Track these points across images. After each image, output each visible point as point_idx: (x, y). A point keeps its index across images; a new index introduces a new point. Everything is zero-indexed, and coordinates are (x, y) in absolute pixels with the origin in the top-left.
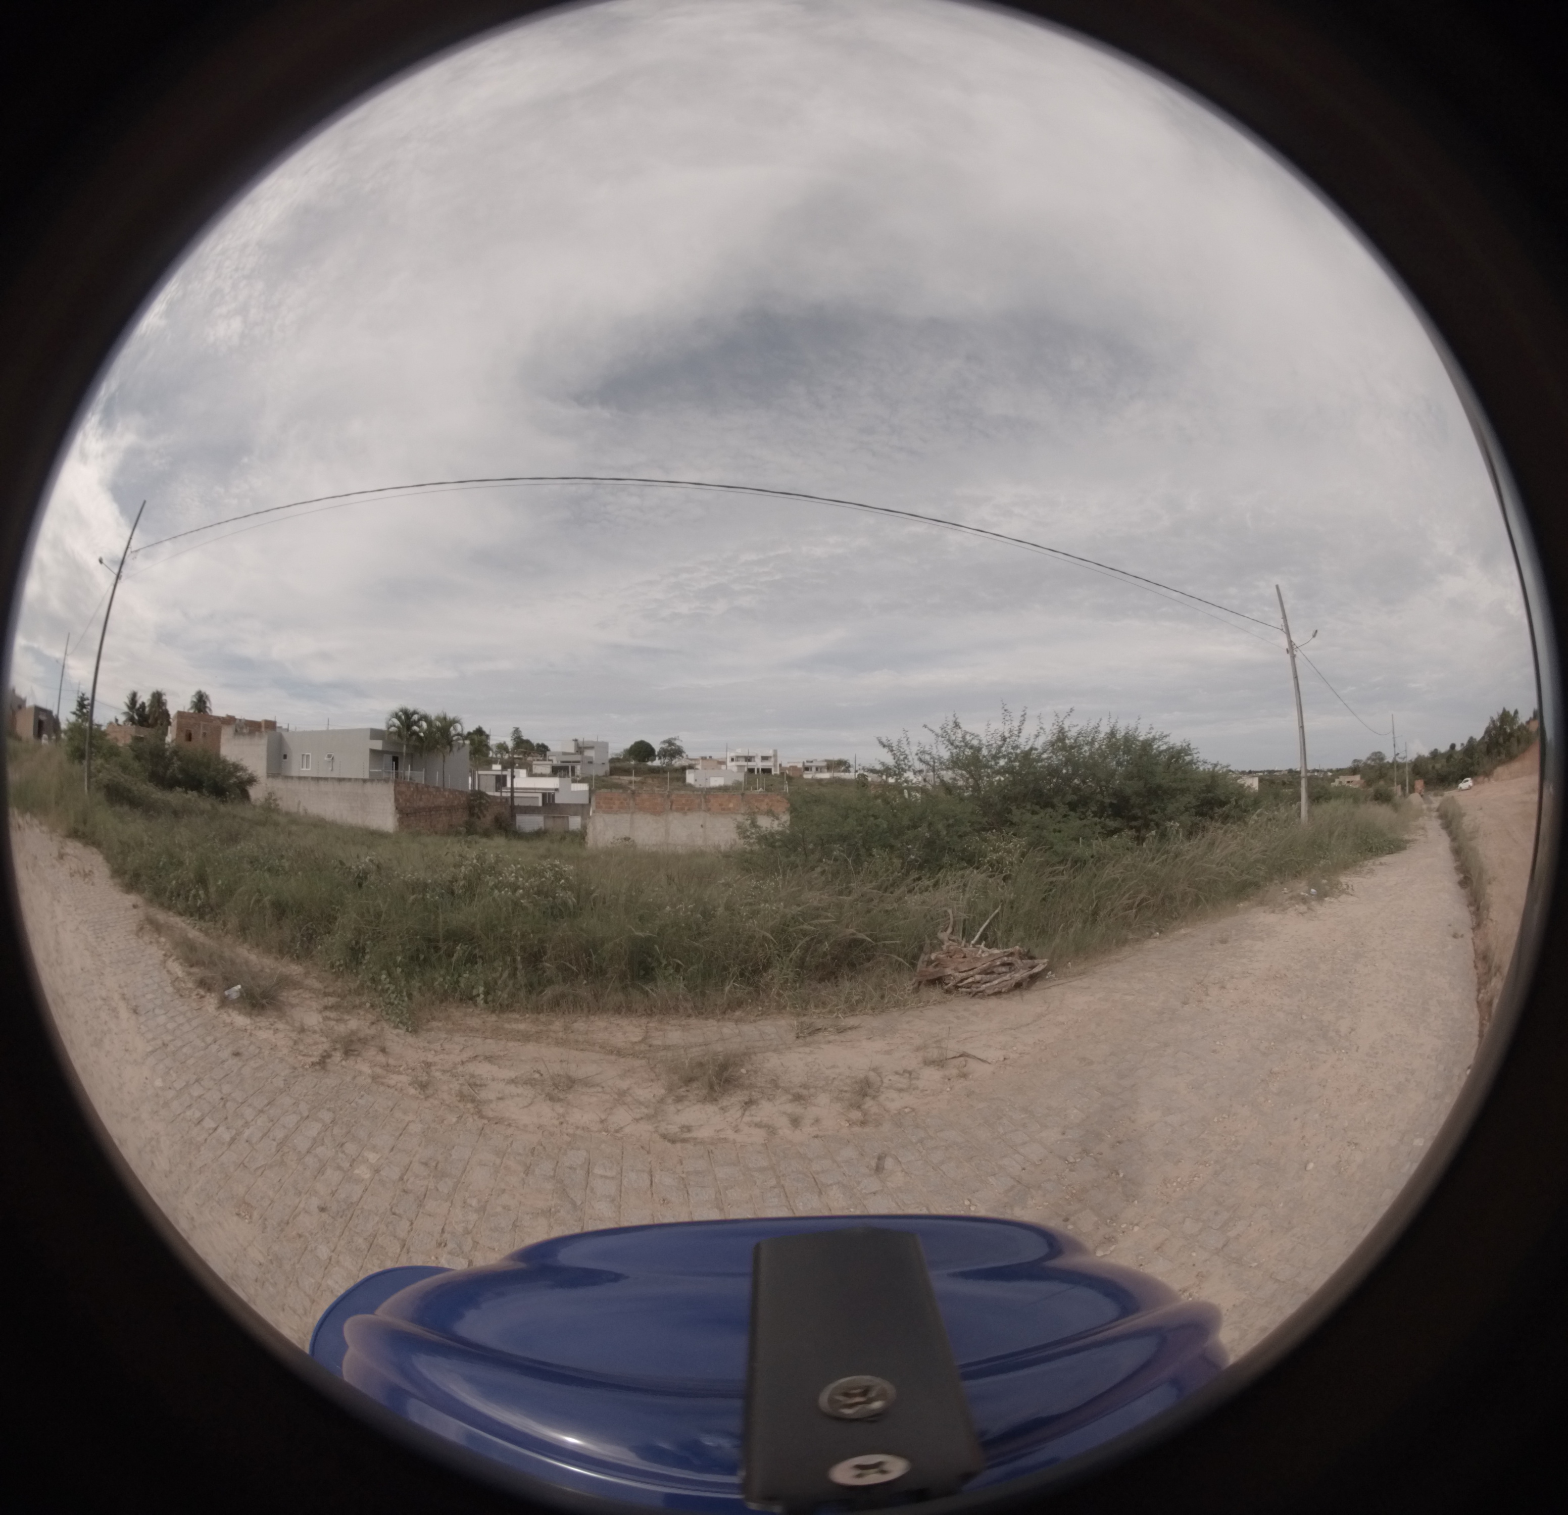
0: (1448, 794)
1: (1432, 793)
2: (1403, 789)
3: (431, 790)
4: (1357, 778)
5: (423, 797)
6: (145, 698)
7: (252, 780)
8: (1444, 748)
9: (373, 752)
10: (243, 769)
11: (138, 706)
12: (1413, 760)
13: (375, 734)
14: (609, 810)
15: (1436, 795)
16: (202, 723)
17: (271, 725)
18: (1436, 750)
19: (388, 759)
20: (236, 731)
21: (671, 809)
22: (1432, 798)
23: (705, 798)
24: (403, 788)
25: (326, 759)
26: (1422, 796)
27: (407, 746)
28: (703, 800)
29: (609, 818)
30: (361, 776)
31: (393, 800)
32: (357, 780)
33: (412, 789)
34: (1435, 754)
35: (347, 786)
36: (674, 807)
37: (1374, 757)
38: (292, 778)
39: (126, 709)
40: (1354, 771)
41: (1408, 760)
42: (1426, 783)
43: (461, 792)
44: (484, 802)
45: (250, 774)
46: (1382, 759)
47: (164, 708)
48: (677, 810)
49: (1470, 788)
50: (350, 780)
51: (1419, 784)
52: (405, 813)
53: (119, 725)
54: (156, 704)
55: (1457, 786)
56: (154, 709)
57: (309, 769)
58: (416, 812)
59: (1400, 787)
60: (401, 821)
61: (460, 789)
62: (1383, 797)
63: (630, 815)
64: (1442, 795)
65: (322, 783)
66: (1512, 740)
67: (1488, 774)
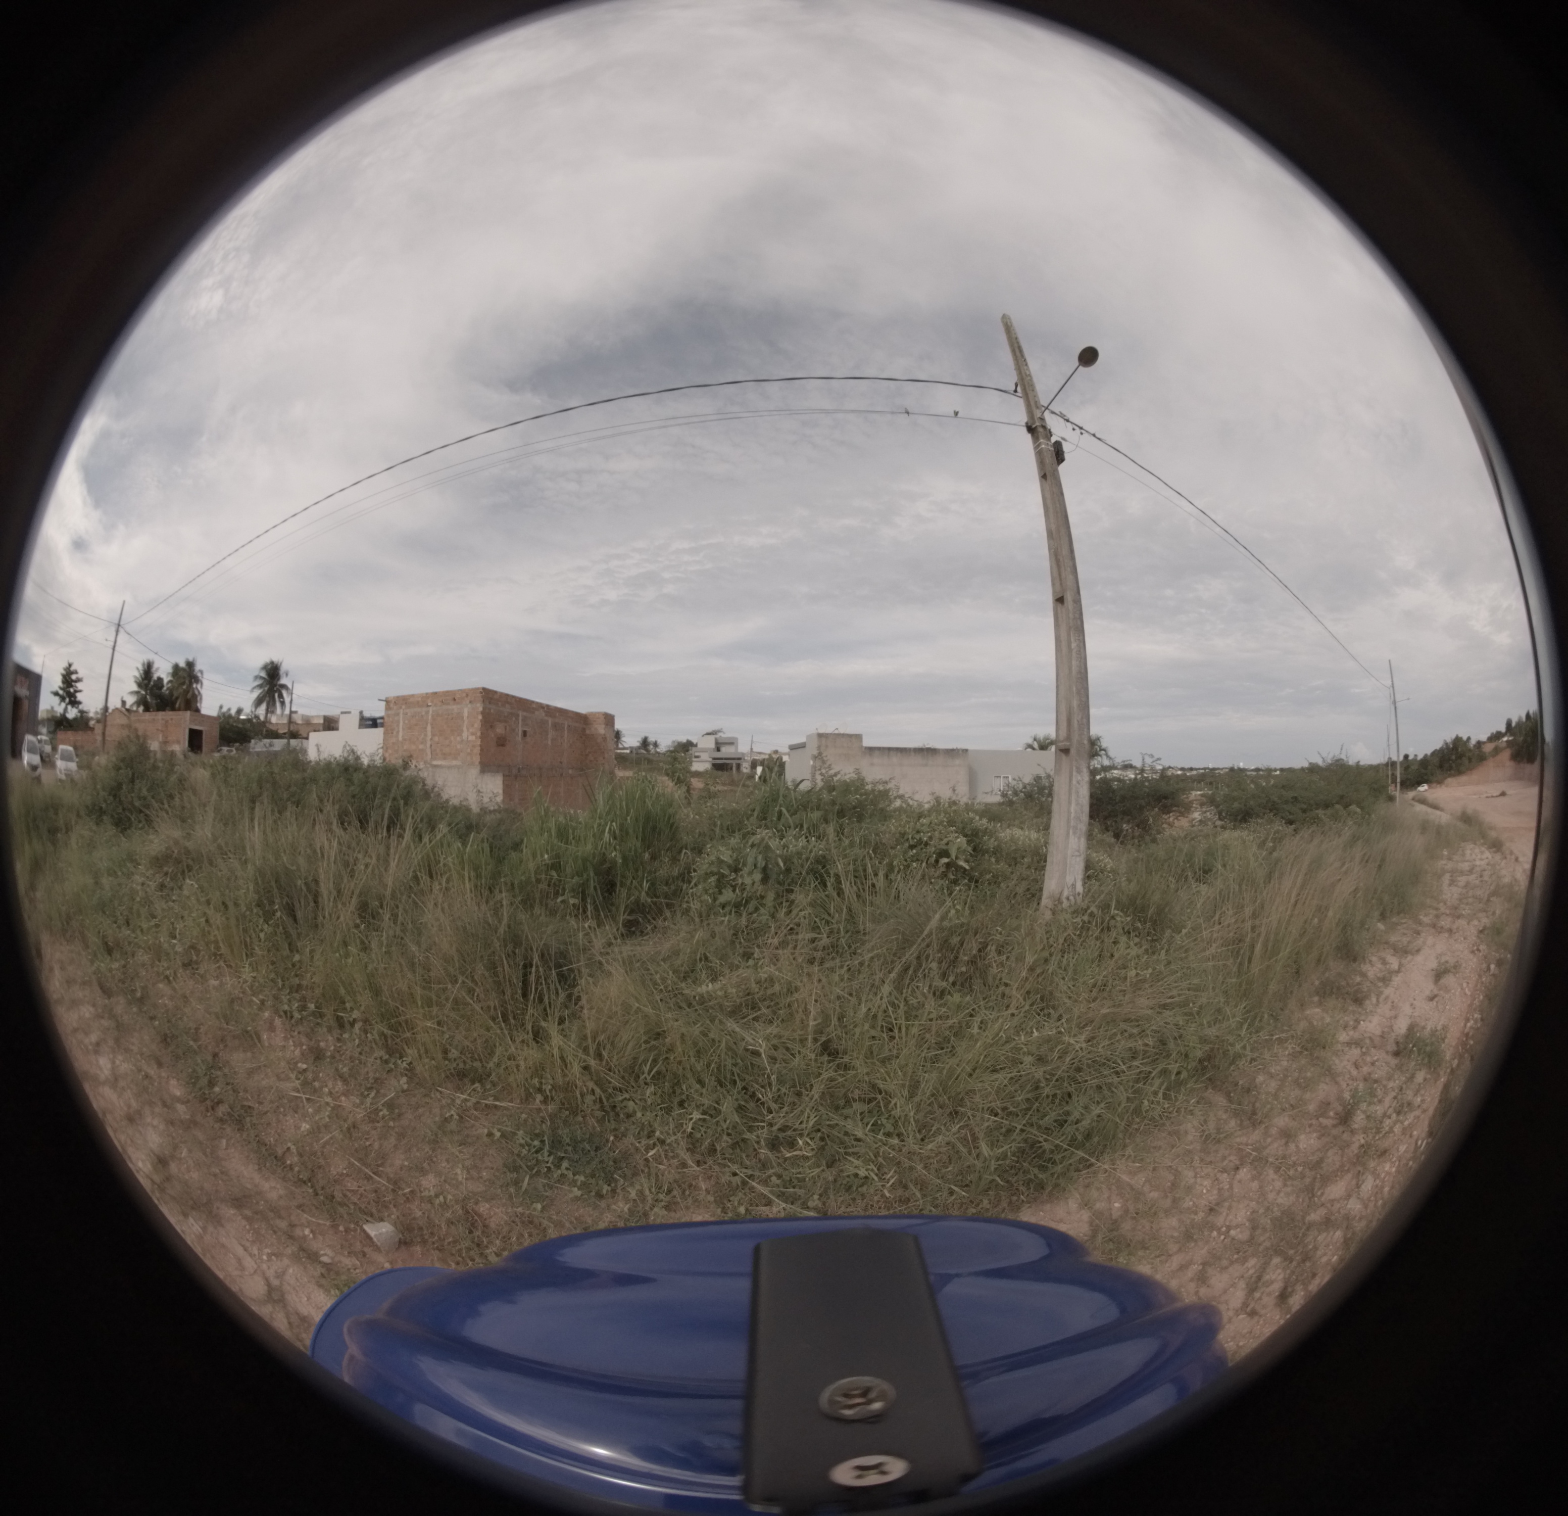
8: (1398, 758)
39: (135, 688)
49: (1427, 790)
66: (1464, 758)
67: (1440, 782)
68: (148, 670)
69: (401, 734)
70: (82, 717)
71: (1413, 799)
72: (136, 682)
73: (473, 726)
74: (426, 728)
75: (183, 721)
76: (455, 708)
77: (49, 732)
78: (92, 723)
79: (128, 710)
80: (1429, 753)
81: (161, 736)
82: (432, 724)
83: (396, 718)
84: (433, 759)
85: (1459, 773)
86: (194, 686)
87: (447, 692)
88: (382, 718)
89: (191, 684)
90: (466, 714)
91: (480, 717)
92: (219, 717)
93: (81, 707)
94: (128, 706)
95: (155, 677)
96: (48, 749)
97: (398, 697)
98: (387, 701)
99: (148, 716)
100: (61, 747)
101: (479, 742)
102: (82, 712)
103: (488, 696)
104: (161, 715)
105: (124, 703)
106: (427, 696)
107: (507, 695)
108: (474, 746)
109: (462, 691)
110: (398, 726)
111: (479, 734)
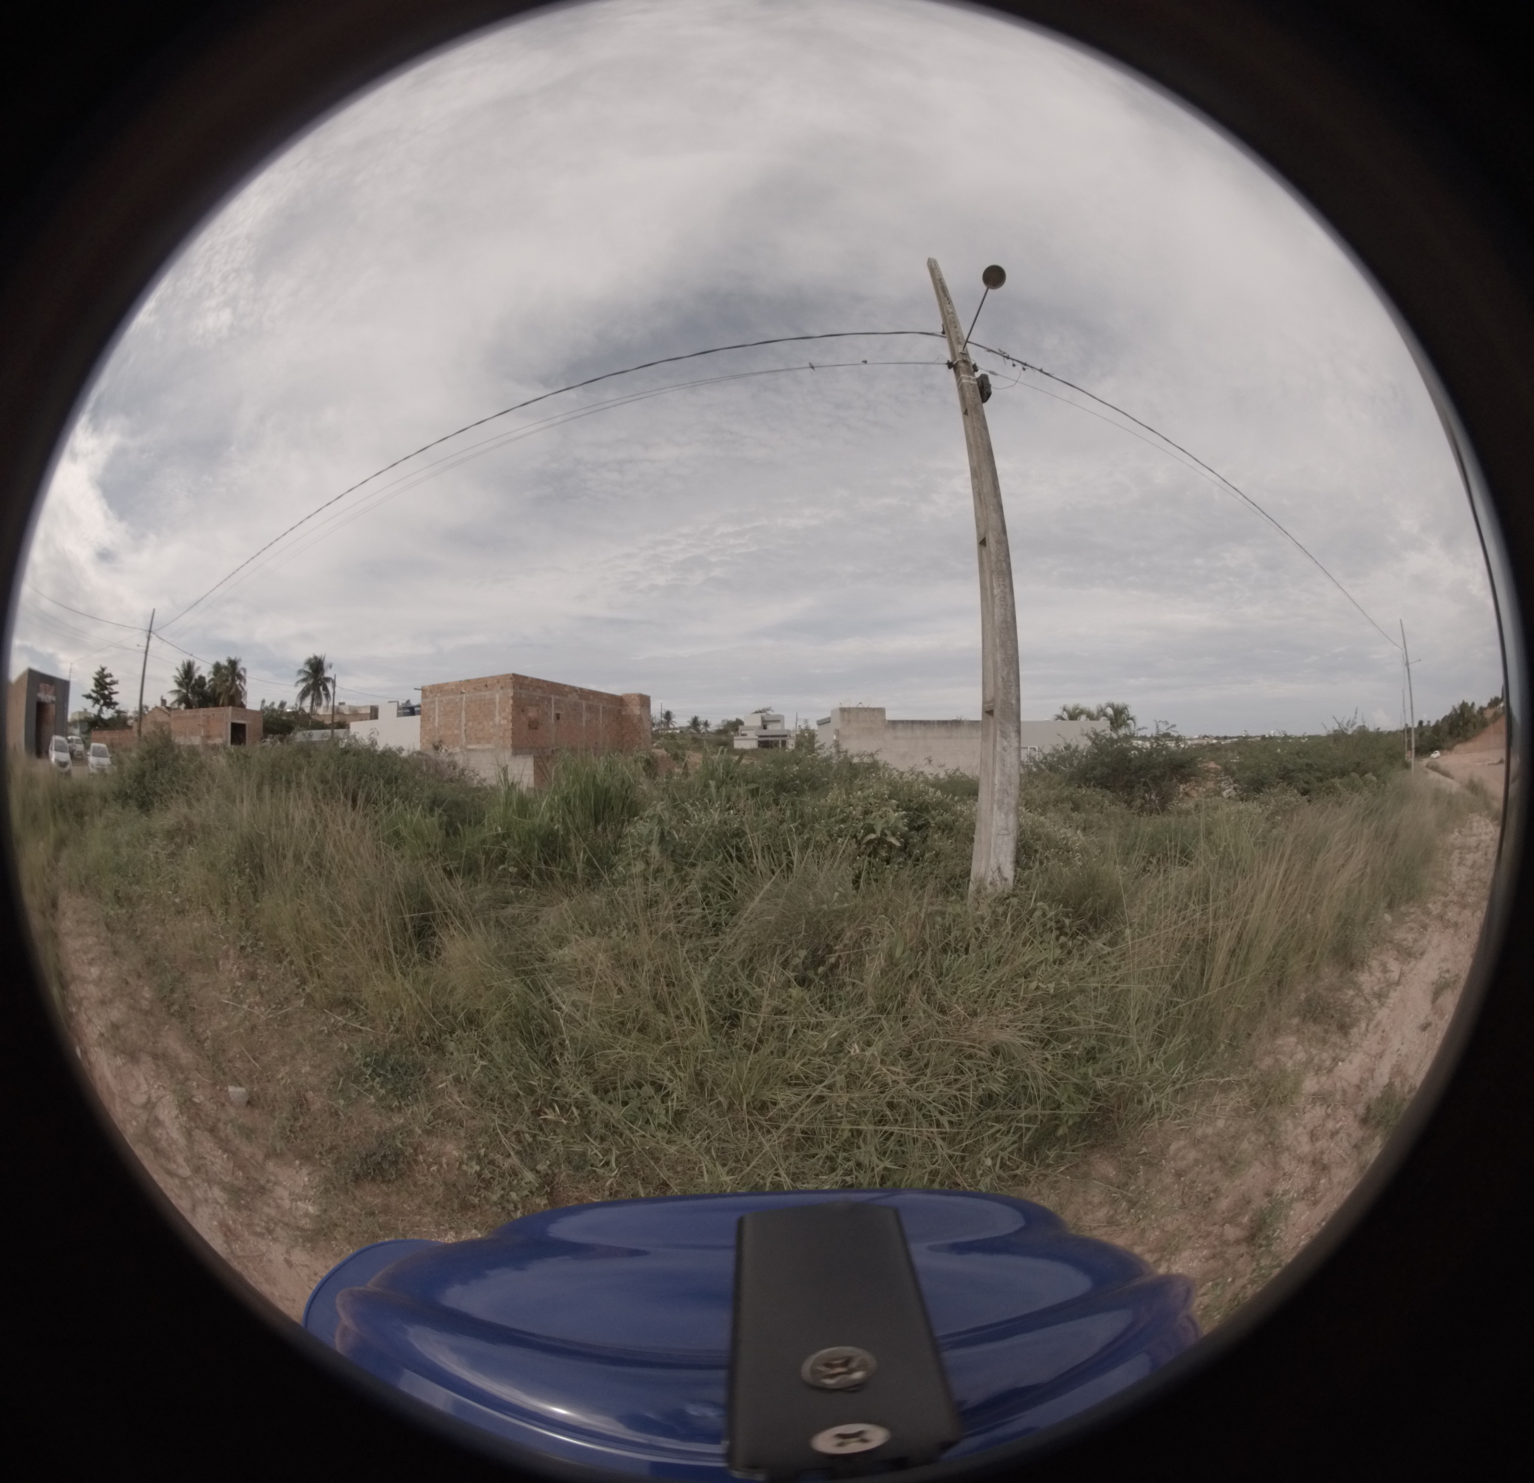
8: (1413, 724)
34: (1406, 729)
39: (177, 686)
49: (1439, 757)
53: (165, 706)
56: (220, 684)
66: (1470, 725)
67: (1450, 749)
68: (188, 670)
69: (437, 721)
70: (119, 716)
71: (1427, 766)
72: (176, 681)
73: (504, 710)
74: (460, 714)
75: (226, 716)
76: (487, 694)
77: (82, 733)
78: (130, 722)
79: (168, 708)
80: (1440, 718)
81: (202, 731)
82: (466, 711)
83: (432, 706)
84: (468, 743)
85: (1467, 739)
86: (238, 683)
87: (479, 679)
88: (419, 706)
89: (234, 681)
90: (497, 700)
91: (511, 702)
92: (262, 711)
93: (117, 707)
94: (168, 705)
95: (196, 676)
96: (80, 747)
97: (433, 686)
98: (423, 690)
99: (189, 713)
100: (93, 745)
101: (510, 726)
102: (118, 712)
103: (518, 681)
104: (202, 711)
105: (164, 702)
106: (461, 684)
107: (538, 680)
108: (506, 730)
109: (493, 677)
110: (434, 713)
111: (510, 718)
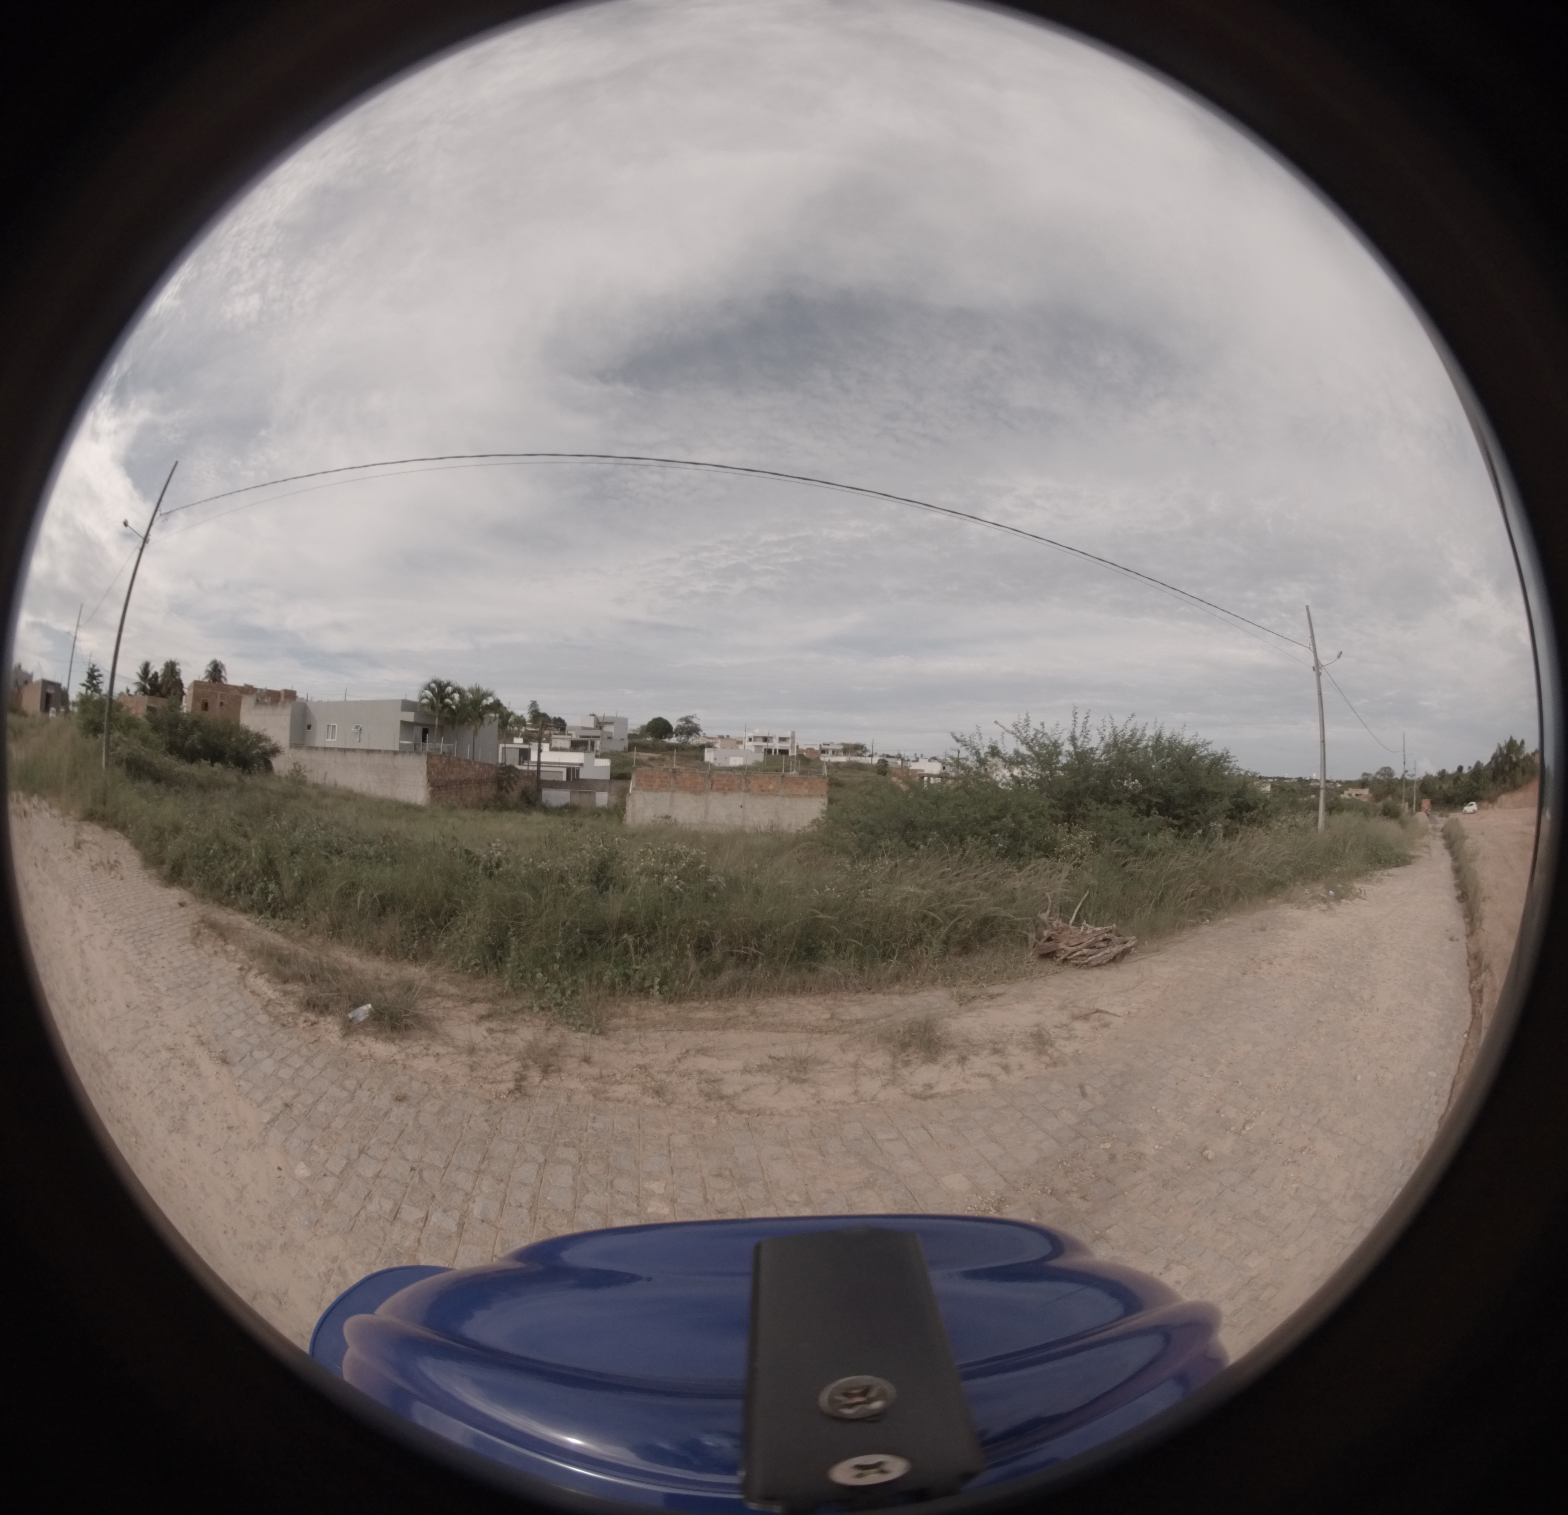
0: (1453, 815)
1: (1438, 813)
2: (1411, 806)
3: (462, 762)
4: (1366, 792)
5: (454, 769)
6: (157, 668)
7: (275, 751)
8: (1451, 770)
9: (404, 724)
10: (267, 740)
11: (150, 676)
12: (1421, 778)
13: (407, 705)
14: (650, 788)
15: (1441, 816)
16: (219, 693)
17: (291, 695)
18: (1444, 771)
19: (418, 731)
20: (257, 700)
21: (711, 788)
22: (1438, 818)
23: (746, 779)
24: (435, 761)
25: (353, 730)
26: (1428, 815)
27: (439, 719)
28: (743, 781)
29: (650, 796)
30: (391, 748)
31: (425, 773)
32: (387, 752)
33: (444, 762)
34: (1443, 775)
35: (377, 758)
36: (714, 787)
37: (1383, 772)
38: (317, 748)
39: (138, 679)
40: (1363, 784)
41: (1416, 778)
42: (1433, 803)
43: (490, 766)
44: (512, 775)
45: (274, 745)
46: (1391, 774)
47: (177, 677)
48: (718, 790)
49: (1474, 812)
50: (379, 751)
51: (1426, 803)
52: (437, 785)
53: (130, 695)
54: (170, 674)
55: (1462, 809)
56: (166, 679)
57: (335, 740)
58: (447, 785)
59: (1407, 804)
60: (432, 794)
61: (490, 763)
62: (1390, 813)
63: (670, 793)
64: (1447, 816)
65: (348, 754)
67: (1491, 801)
68: (147, 666)
72: (138, 674)
85: (1512, 789)
89: (174, 677)
95: (152, 672)
